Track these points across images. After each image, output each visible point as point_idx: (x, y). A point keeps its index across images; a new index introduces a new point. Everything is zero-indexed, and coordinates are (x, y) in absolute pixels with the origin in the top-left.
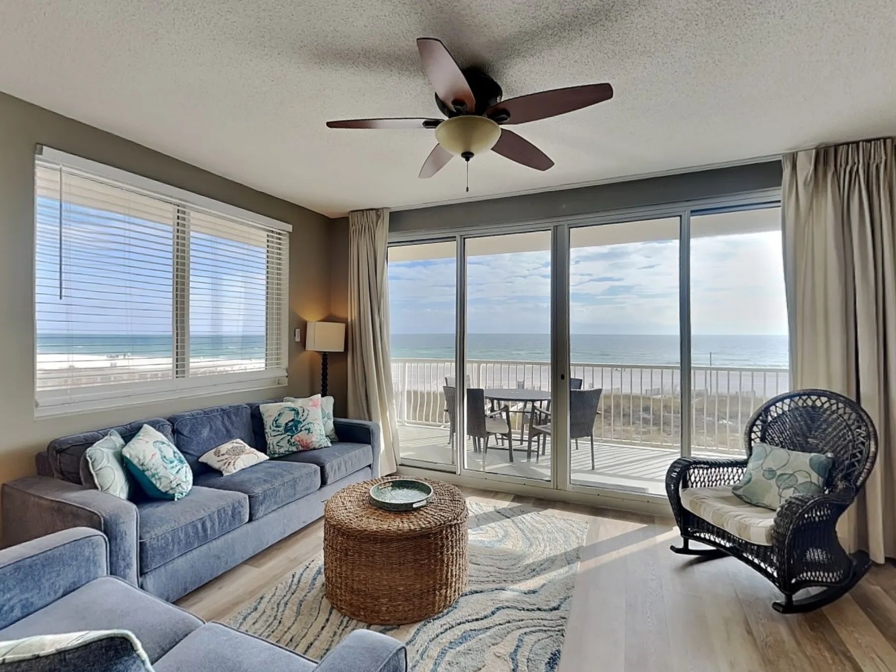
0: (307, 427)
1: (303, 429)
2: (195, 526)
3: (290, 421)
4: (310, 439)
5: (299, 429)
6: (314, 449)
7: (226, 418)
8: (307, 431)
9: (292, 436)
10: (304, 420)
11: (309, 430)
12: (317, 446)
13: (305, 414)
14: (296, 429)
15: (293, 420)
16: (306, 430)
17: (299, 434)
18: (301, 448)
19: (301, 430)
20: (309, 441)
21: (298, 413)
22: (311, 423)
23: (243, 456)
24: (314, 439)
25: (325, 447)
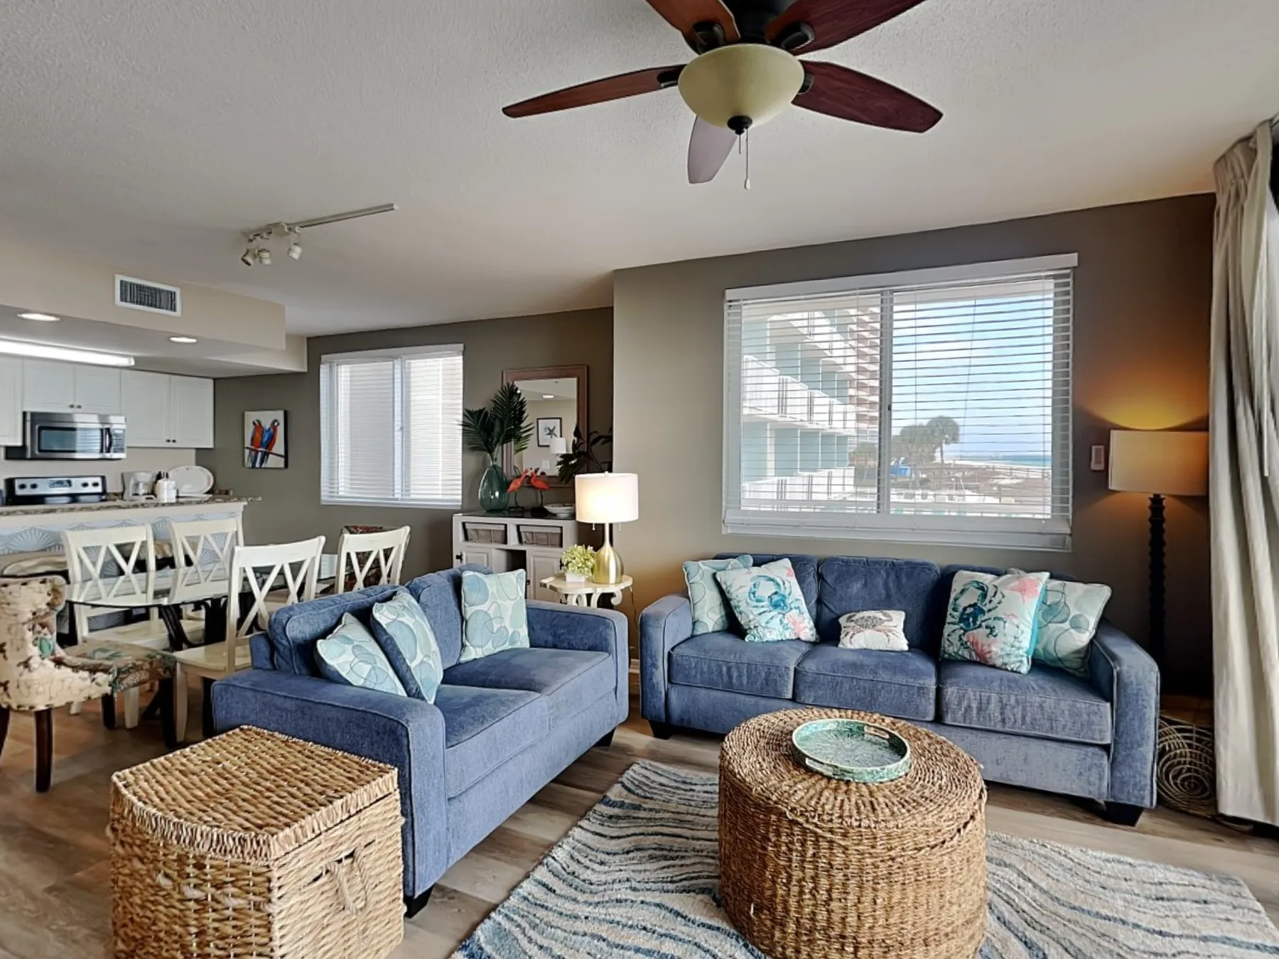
0: (990, 623)
1: (984, 624)
2: (719, 666)
3: (970, 606)
4: (989, 645)
5: (978, 623)
6: (994, 666)
7: (893, 576)
8: (988, 631)
9: (966, 631)
10: (990, 610)
11: (992, 629)
12: (999, 662)
13: (996, 600)
14: (974, 622)
15: (974, 605)
16: (987, 627)
17: (975, 631)
18: (974, 657)
19: (980, 626)
20: (986, 649)
21: (984, 596)
22: (1000, 619)
23: (868, 632)
24: (994, 649)
25: (1012, 671)
